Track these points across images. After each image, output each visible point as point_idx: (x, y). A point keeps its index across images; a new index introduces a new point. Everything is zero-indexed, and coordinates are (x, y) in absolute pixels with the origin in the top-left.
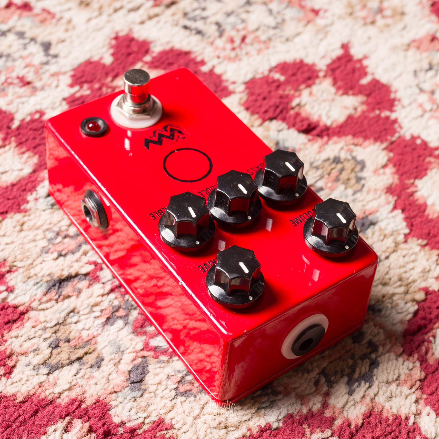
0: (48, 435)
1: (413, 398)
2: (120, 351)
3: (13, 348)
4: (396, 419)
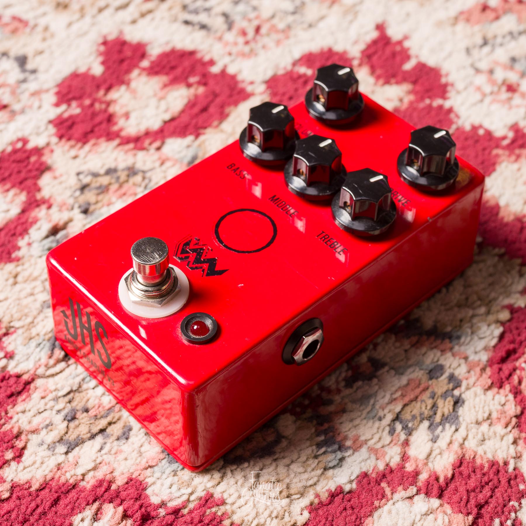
1: (510, 438)
3: (21, 425)
4: (493, 465)
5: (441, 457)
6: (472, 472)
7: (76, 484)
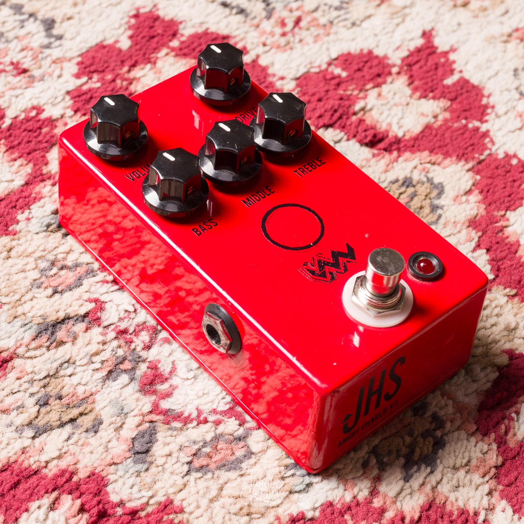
0: (30, 512)
1: (486, 488)
2: (123, 413)
4: (463, 514)
5: (411, 498)
6: (440, 517)
7: (38, 470)
